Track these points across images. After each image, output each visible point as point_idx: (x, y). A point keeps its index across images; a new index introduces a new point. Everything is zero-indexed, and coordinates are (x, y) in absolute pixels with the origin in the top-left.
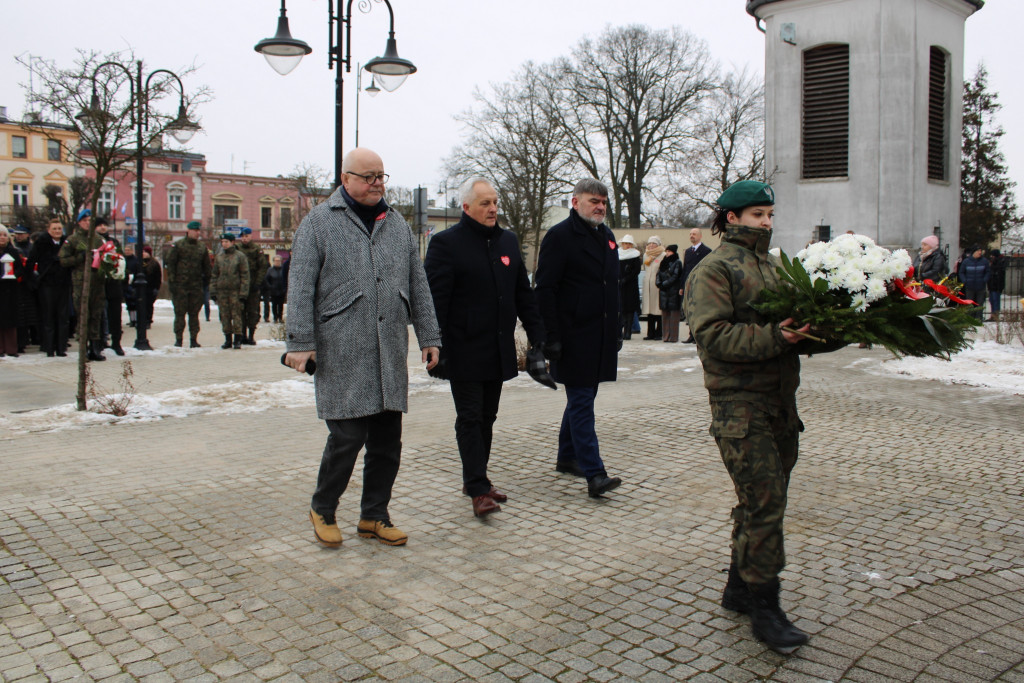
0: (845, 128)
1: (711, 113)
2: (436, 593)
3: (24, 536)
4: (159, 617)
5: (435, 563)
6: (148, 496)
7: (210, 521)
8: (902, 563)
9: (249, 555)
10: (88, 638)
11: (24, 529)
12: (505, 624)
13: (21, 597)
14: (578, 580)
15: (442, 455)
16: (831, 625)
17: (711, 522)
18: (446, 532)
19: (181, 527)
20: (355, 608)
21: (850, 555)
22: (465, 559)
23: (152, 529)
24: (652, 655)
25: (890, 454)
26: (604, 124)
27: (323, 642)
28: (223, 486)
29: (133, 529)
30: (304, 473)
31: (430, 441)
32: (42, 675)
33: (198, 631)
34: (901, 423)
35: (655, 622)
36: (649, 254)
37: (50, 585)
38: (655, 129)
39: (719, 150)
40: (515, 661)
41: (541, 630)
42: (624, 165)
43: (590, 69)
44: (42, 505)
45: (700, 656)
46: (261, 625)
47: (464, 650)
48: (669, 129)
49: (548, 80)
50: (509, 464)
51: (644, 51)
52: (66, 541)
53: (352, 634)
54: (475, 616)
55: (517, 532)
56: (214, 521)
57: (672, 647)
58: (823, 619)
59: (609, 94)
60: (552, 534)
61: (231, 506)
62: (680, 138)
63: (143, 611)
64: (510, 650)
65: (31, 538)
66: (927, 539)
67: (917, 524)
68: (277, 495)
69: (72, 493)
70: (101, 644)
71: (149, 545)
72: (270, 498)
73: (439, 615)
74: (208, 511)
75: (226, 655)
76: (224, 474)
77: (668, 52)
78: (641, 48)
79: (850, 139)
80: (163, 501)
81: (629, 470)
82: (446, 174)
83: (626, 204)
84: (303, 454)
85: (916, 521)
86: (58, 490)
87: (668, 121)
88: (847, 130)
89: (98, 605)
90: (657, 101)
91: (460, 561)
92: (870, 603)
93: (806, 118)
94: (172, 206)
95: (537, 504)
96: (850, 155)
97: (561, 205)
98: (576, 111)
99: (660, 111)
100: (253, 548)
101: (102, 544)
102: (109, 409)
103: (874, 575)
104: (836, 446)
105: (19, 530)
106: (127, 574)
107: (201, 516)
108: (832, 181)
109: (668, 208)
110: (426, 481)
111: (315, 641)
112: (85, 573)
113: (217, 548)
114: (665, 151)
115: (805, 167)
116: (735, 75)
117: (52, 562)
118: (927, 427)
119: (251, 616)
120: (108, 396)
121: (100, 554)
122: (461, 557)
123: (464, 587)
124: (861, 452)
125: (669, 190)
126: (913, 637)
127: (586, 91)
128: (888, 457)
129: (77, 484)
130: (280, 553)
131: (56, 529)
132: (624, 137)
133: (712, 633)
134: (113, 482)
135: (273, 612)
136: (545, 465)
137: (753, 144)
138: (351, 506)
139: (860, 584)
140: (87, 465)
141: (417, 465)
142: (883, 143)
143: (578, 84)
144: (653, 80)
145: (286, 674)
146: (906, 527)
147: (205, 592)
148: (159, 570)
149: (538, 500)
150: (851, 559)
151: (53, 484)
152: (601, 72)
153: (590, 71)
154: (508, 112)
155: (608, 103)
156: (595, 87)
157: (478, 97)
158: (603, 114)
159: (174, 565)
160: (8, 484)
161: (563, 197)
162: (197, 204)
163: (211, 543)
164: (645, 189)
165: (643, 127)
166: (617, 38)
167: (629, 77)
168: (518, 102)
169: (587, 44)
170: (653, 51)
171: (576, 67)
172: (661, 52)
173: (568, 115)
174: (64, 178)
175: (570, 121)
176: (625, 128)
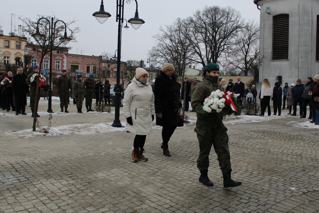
0: (287, 43)
1: (241, 36)
2: (153, 189)
3: (23, 169)
4: (68, 193)
5: (152, 181)
6: (59, 158)
8: (302, 185)
9: (93, 177)
10: (47, 198)
11: (22, 167)
12: (175, 199)
13: (25, 186)
14: (198, 187)
16: (279, 202)
17: (241, 171)
18: (155, 172)
19: (71, 168)
20: (128, 193)
21: (285, 182)
22: (162, 180)
23: (62, 168)
24: (222, 209)
25: (300, 152)
26: (204, 40)
27: (119, 202)
28: (83, 156)
29: (56, 168)
32: (35, 208)
33: (80, 198)
34: (304, 142)
35: (223, 200)
37: (33, 183)
38: (222, 42)
39: (244, 49)
40: (179, 209)
41: (187, 201)
42: (211, 54)
44: (27, 160)
45: (237, 210)
46: (100, 197)
47: (164, 206)
48: (227, 42)
49: (185, 24)
50: (175, 152)
51: (218, 15)
52: (36, 170)
53: (128, 200)
54: (166, 196)
55: (178, 172)
56: (81, 166)
57: (229, 207)
58: (276, 201)
59: (206, 29)
60: (189, 173)
61: (86, 162)
62: (230, 45)
63: (63, 192)
64: (177, 206)
65: (25, 169)
66: (311, 178)
67: (308, 174)
68: (100, 159)
69: (35, 156)
70: (51, 200)
71: (62, 173)
72: (98, 160)
73: (155, 196)
74: (79, 163)
75: (90, 205)
76: (82, 152)
77: (227, 15)
78: (217, 14)
79: (289, 46)
80: (64, 160)
81: (214, 155)
82: (150, 56)
84: (107, 147)
85: (308, 173)
86: (31, 155)
87: (226, 39)
88: (288, 43)
89: (49, 189)
90: (223, 32)
91: (160, 180)
92: (291, 196)
93: (274, 39)
94: (56, 65)
95: (184, 164)
96: (289, 52)
97: (189, 67)
98: (195, 35)
99: (223, 36)
100: (94, 174)
101: (47, 172)
102: (43, 131)
103: (293, 188)
104: (282, 149)
105: (21, 167)
106: (56, 181)
107: (77, 165)
108: (283, 61)
109: (226, 69)
111: (117, 202)
112: (43, 180)
113: (83, 174)
114: (225, 49)
115: (273, 56)
116: (250, 23)
117: (33, 177)
118: (313, 144)
119: (96, 194)
120: (43, 127)
121: (47, 175)
122: (160, 179)
123: (162, 188)
124: (290, 151)
125: (226, 63)
126: (305, 207)
127: (198, 28)
128: (299, 153)
129: (36, 154)
130: (103, 176)
131: (32, 167)
132: (211, 44)
133: (240, 204)
134: (48, 154)
135: (103, 193)
136: (186, 152)
137: (255, 47)
138: (124, 163)
139: (288, 191)
140: (38, 148)
142: (300, 48)
143: (195, 26)
144: (221, 25)
145: (109, 211)
146: (304, 175)
147: (81, 187)
148: (66, 180)
149: (184, 163)
150: (286, 184)
151: (29, 153)
152: (203, 22)
153: (200, 22)
154: (171, 35)
155: (206, 33)
156: (201, 27)
157: (161, 30)
158: (204, 36)
159: (71, 179)
160: (15, 153)
161: (190, 64)
162: (65, 64)
163: (81, 173)
164: (218, 62)
165: (217, 41)
166: (209, 10)
167: (213, 24)
168: (175, 32)
169: (199, 12)
170: (221, 15)
171: (195, 20)
172: (224, 15)
173: (192, 37)
174: (22, 55)
175: (193, 39)
176: (211, 41)
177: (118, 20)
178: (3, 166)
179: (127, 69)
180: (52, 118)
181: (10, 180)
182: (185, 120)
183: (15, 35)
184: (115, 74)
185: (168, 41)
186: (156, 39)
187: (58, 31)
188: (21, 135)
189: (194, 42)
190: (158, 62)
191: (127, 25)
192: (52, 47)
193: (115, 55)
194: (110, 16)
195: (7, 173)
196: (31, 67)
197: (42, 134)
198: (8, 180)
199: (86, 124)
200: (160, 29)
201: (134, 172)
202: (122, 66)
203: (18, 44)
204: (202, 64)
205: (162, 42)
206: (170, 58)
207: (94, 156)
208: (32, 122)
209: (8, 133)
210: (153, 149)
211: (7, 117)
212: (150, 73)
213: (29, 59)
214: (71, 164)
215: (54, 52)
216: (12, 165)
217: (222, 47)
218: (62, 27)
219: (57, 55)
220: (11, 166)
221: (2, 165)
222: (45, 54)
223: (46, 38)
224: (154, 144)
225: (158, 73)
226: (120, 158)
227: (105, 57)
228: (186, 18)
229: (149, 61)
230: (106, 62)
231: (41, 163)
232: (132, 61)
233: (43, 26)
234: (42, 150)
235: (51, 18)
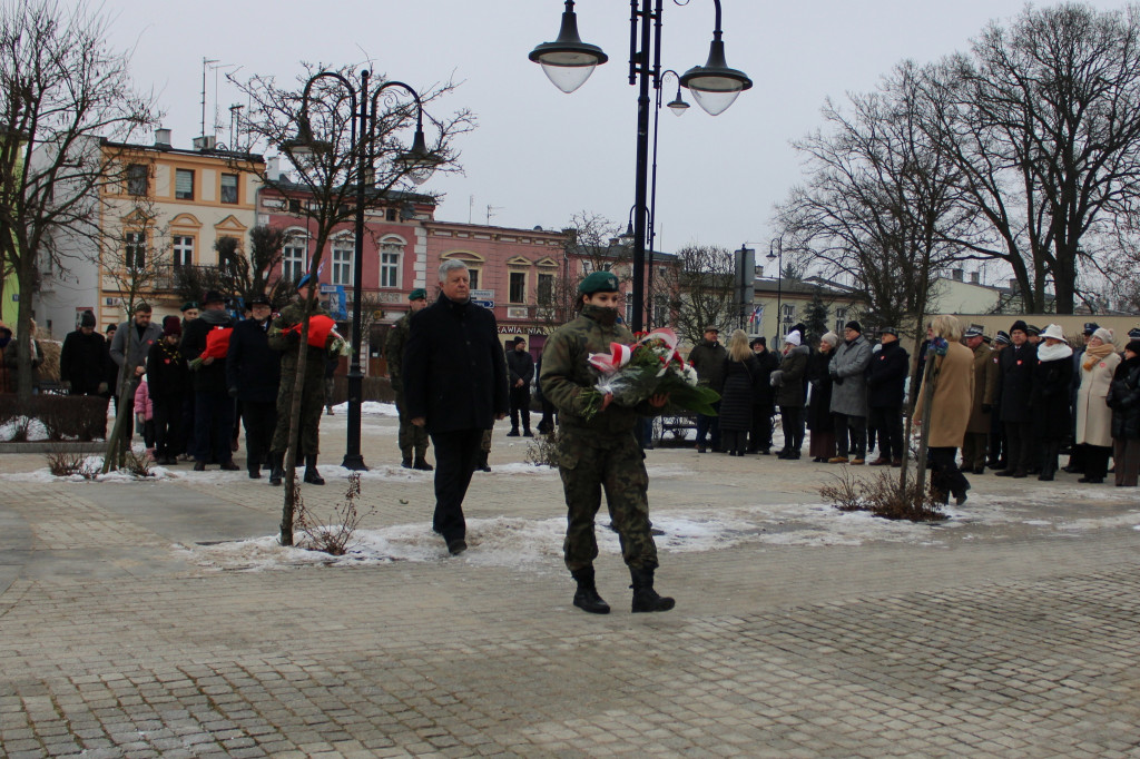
3: (236, 697)
6: (385, 659)
7: (468, 695)
9: (523, 740)
11: (235, 688)
15: (778, 627)
18: (786, 728)
19: (431, 700)
23: (393, 700)
26: (1020, 155)
28: (481, 652)
29: (371, 699)
30: (589, 642)
31: (760, 609)
36: (1091, 353)
38: (1098, 163)
42: (1050, 217)
43: (1000, 71)
44: (253, 661)
48: (1121, 162)
49: (935, 90)
51: (1084, 44)
52: (288, 706)
56: (473, 695)
59: (1029, 109)
61: (494, 678)
65: (244, 700)
68: (554, 667)
69: (288, 648)
71: (392, 720)
72: (545, 671)
74: (464, 683)
76: (480, 637)
77: (1122, 45)
78: (1079, 41)
80: (405, 666)
82: (780, 228)
83: (1052, 278)
86: (269, 644)
87: (1120, 151)
90: (1103, 120)
94: (385, 269)
97: (951, 277)
98: (977, 135)
99: (1106, 137)
101: (333, 713)
102: (323, 545)
105: (229, 689)
106: (367, 751)
107: (456, 688)
109: (1116, 285)
110: (756, 662)
112: (317, 747)
113: (481, 729)
114: (1114, 197)
117: (274, 730)
120: (321, 528)
121: (331, 726)
125: (1119, 256)
127: (994, 105)
129: (292, 639)
130: (563, 740)
131: (273, 692)
132: (1051, 175)
138: (654, 688)
140: (301, 616)
141: (744, 639)
143: (981, 94)
144: (1097, 87)
148: (408, 751)
151: (262, 635)
152: (1017, 76)
153: (1001, 76)
154: (874, 137)
155: (1026, 123)
156: (1007, 101)
157: (832, 115)
158: (1019, 139)
159: (427, 745)
160: (207, 632)
161: (955, 265)
162: (420, 266)
163: (474, 722)
164: (1080, 253)
165: (1080, 160)
166: (1042, 25)
167: (1061, 82)
168: (889, 122)
169: (997, 34)
170: (1096, 44)
171: (978, 71)
172: (1110, 45)
173: (965, 142)
174: (241, 228)
175: (968, 151)
176: (1053, 161)
177: (638, 75)
178: (162, 683)
179: (684, 286)
180: (358, 491)
181: (187, 742)
182: (926, 506)
183: (217, 148)
184: (629, 307)
185: (858, 164)
186: (808, 155)
187: (386, 129)
188: (236, 558)
189: (974, 166)
190: (818, 255)
191: (679, 95)
192: (363, 195)
193: (630, 226)
194: (602, 58)
195: (175, 714)
196: (279, 280)
197: (318, 558)
198: (176, 742)
199: (501, 517)
200: (824, 110)
201: (693, 726)
202: (662, 272)
203: (231, 182)
204: (1010, 265)
205: (832, 168)
206: (868, 236)
207: (529, 653)
208: (277, 508)
209: (185, 552)
210: (783, 629)
211: (183, 486)
212: (782, 302)
213: (274, 245)
214: (432, 686)
215: (375, 216)
216: (194, 680)
217: (1102, 187)
218: (403, 112)
219: (388, 227)
220: (190, 683)
221: (157, 681)
222: (334, 222)
223: (336, 156)
224: (787, 607)
225: (815, 300)
226: (639, 663)
227: (585, 237)
228: (936, 61)
229: (775, 251)
230: (590, 257)
231: (310, 678)
232: (701, 253)
233: (326, 109)
234: (315, 622)
235: (358, 73)
